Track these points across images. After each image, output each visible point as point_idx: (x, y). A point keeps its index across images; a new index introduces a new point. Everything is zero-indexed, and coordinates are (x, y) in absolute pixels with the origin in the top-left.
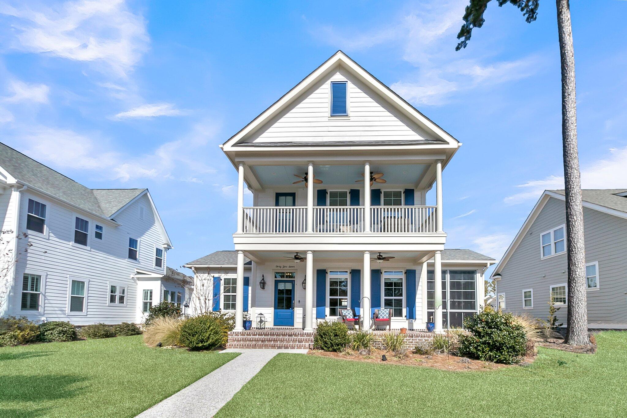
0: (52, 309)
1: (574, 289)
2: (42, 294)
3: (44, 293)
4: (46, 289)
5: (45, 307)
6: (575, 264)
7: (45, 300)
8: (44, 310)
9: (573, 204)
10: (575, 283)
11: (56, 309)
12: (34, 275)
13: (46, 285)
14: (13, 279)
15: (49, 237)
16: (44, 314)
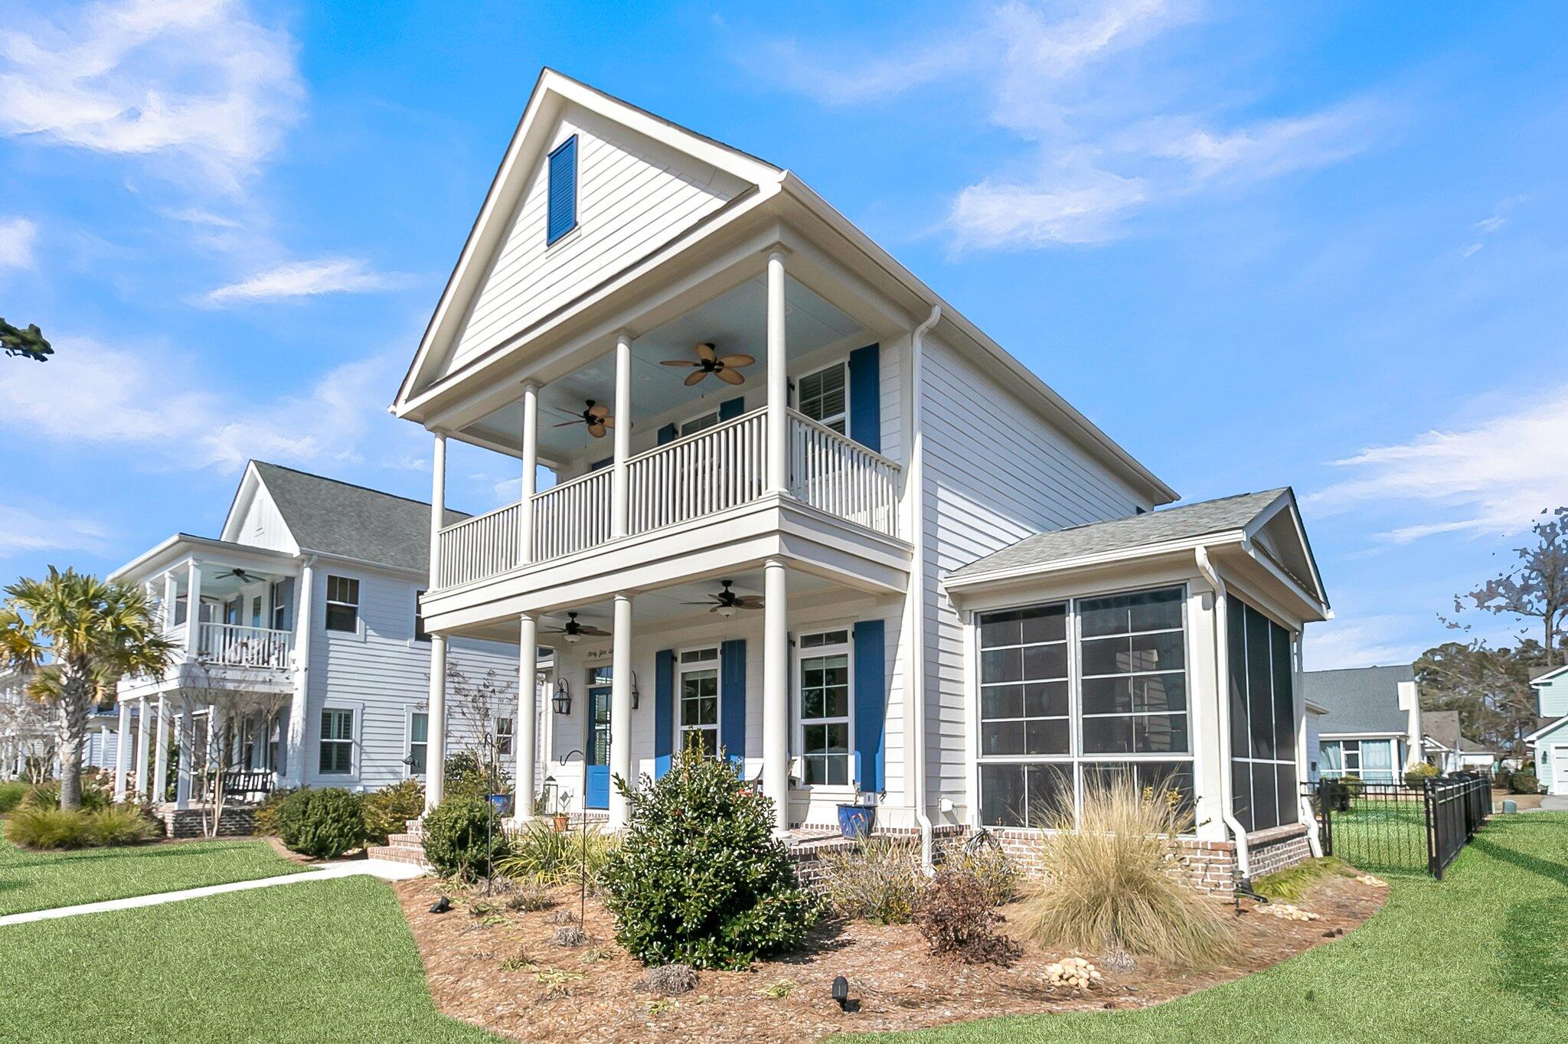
0: (375, 770)
2: (356, 743)
3: (359, 741)
4: (362, 734)
5: (361, 767)
7: (361, 754)
8: (360, 773)
11: (383, 769)
12: (341, 710)
13: (362, 727)
14: (304, 720)
15: (366, 638)
16: (360, 780)
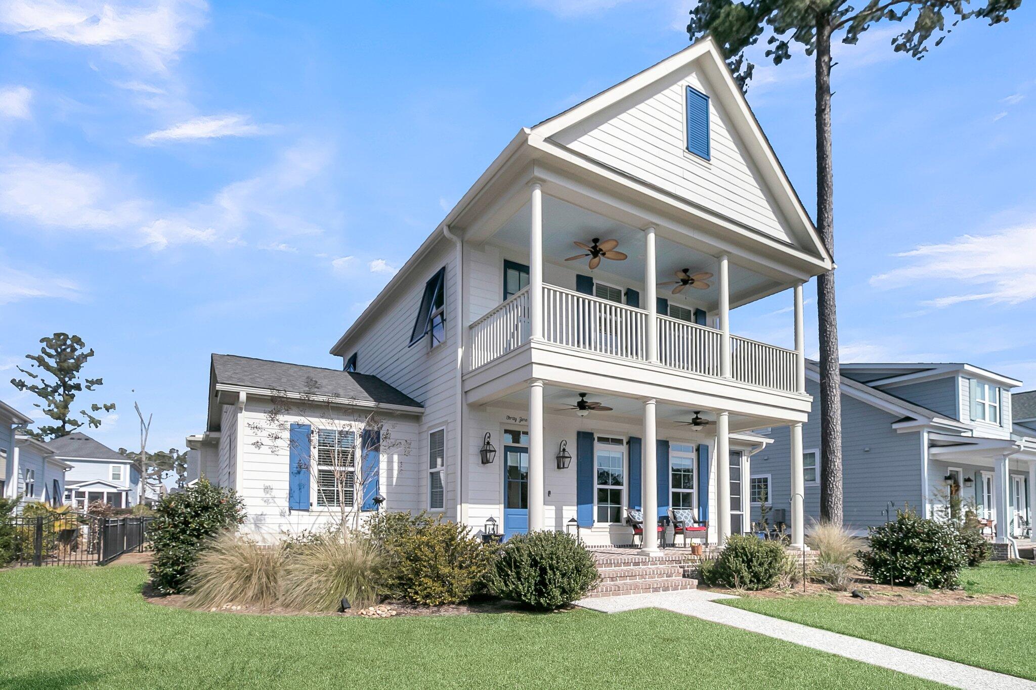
1: (833, 485)
6: (834, 452)
9: (832, 372)
10: (834, 477)
